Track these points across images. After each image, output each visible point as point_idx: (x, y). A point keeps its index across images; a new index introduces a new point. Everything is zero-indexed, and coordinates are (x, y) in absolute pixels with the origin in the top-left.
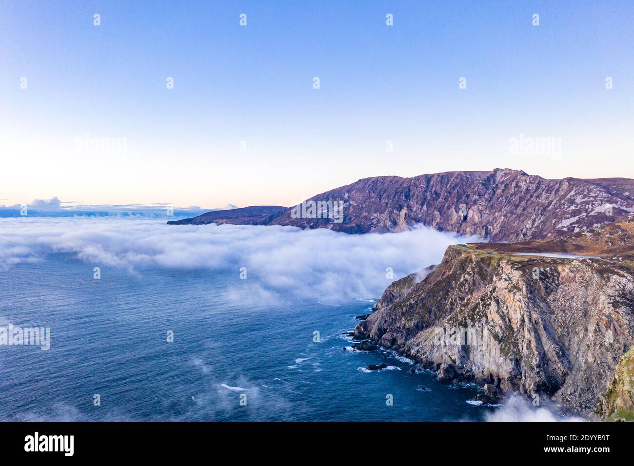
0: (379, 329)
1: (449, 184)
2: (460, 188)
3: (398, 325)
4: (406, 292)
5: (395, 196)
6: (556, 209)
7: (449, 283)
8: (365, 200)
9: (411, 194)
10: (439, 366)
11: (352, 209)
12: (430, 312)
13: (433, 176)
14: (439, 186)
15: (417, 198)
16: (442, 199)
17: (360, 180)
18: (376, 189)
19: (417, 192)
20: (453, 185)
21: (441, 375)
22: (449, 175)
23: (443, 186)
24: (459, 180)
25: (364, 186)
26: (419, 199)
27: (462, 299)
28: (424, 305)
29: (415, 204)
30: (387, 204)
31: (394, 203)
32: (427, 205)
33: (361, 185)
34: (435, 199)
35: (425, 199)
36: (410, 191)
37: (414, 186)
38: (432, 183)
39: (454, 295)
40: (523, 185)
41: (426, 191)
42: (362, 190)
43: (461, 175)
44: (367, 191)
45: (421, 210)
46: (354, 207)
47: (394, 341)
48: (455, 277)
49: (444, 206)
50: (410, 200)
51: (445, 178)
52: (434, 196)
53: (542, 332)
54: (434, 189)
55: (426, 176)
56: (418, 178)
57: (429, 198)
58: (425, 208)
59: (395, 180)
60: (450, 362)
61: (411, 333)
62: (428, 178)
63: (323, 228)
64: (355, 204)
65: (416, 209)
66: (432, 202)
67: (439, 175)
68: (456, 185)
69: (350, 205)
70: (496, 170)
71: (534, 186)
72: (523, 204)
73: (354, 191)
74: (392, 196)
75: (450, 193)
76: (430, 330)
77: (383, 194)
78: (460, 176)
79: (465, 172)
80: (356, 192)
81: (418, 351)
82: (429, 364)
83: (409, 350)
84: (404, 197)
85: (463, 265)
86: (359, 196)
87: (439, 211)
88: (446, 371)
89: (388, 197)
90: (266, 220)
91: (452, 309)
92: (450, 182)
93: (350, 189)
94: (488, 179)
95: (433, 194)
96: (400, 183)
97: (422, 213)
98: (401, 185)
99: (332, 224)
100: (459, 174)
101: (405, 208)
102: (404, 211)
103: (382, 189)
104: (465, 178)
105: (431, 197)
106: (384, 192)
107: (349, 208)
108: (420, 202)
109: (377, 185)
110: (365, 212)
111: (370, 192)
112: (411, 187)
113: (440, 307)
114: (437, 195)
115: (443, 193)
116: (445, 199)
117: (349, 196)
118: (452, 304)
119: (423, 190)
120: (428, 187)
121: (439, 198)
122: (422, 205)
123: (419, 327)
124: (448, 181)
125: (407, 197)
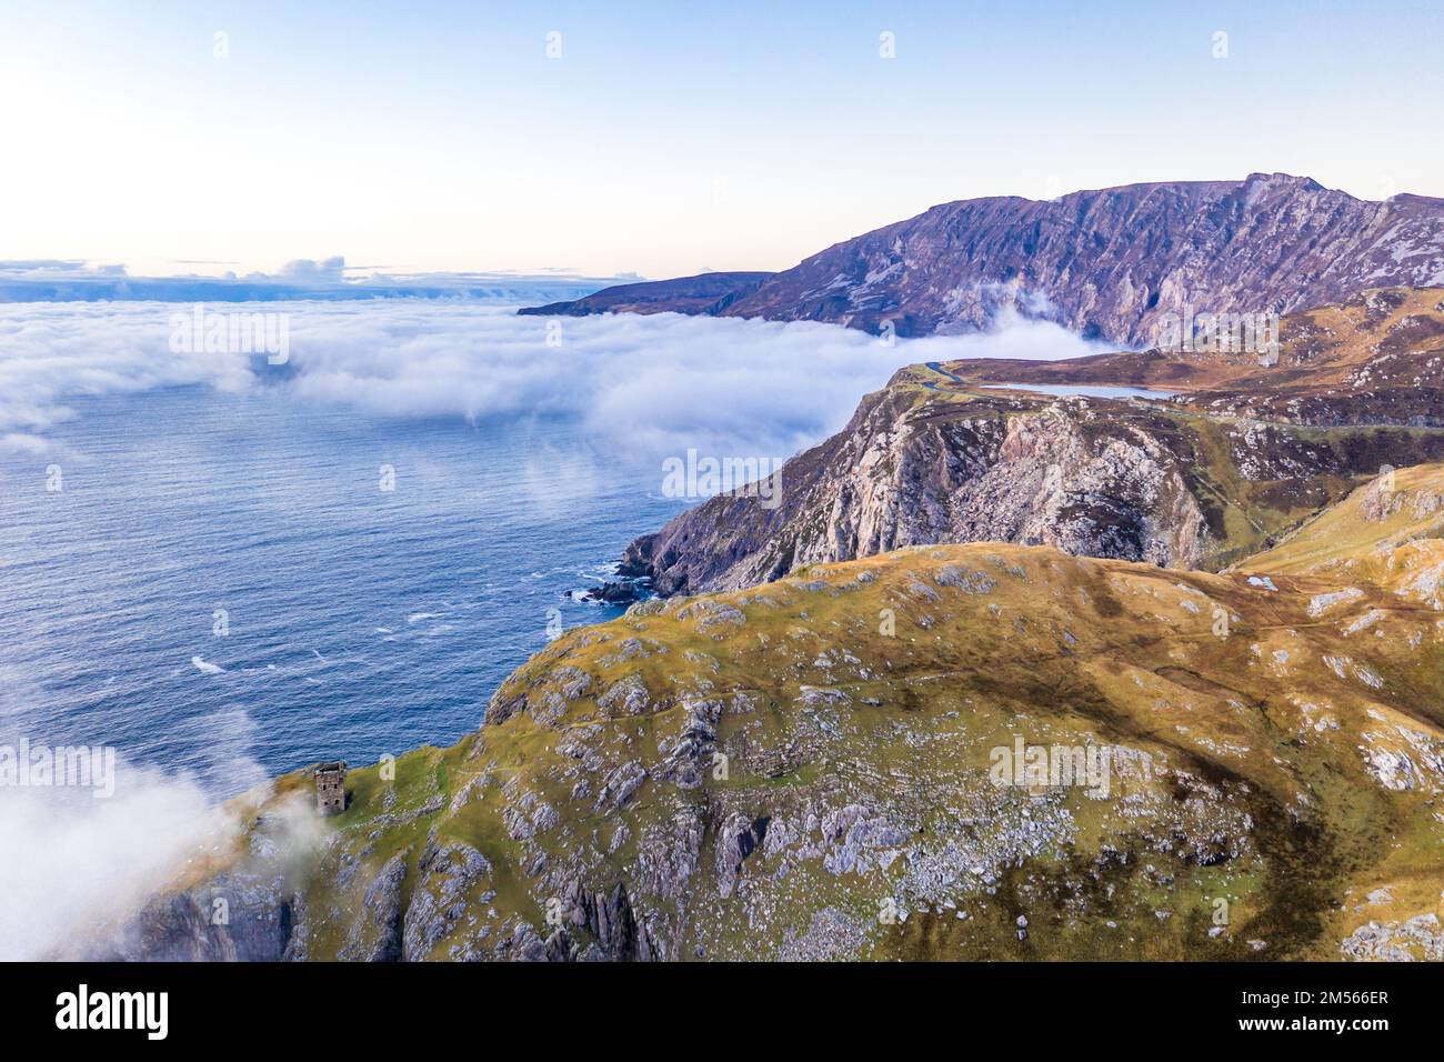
1: (1133, 216)
2: (1157, 226)
5: (1003, 245)
6: (1339, 276)
8: (936, 256)
9: (1041, 239)
11: (906, 278)
13: (1099, 193)
14: (1107, 220)
15: (1052, 250)
16: (1110, 252)
17: (932, 208)
18: (966, 229)
19: (1054, 234)
20: (1141, 217)
22: (1141, 189)
23: (1117, 220)
24: (1158, 204)
25: (940, 223)
26: (1057, 252)
29: (1045, 264)
30: (983, 264)
31: (998, 262)
32: (1071, 269)
33: (934, 219)
34: (1094, 254)
35: (1070, 253)
36: (1038, 234)
37: (1050, 221)
38: (1090, 214)
40: (1301, 214)
41: (1074, 234)
42: (933, 233)
43: (1166, 193)
44: (945, 235)
45: (1055, 282)
46: (912, 273)
49: (1110, 271)
50: (1034, 256)
51: (1122, 199)
52: (1093, 245)
54: (1095, 228)
55: (1082, 193)
57: (1079, 250)
58: (1065, 276)
59: (1012, 205)
62: (1084, 200)
63: (829, 322)
64: (915, 268)
65: (1045, 279)
66: (1085, 262)
67: (1110, 192)
68: (1149, 218)
69: (905, 268)
70: (1255, 177)
71: (1325, 218)
72: (1288, 264)
73: (917, 234)
74: (998, 246)
75: (1131, 238)
77: (979, 242)
78: (1162, 196)
79: (1177, 185)
80: (920, 238)
84: (1022, 249)
86: (923, 246)
87: (1096, 282)
89: (988, 251)
90: (717, 305)
92: (1136, 211)
93: (905, 230)
94: (1227, 201)
95: (1090, 242)
96: (1022, 212)
97: (1058, 288)
98: (1023, 219)
99: (851, 314)
100: (1163, 188)
101: (1021, 275)
102: (1017, 283)
103: (979, 228)
104: (1174, 200)
105: (1084, 247)
106: (982, 236)
107: (899, 276)
108: (1057, 260)
109: (968, 218)
110: (934, 286)
111: (950, 237)
112: (1043, 224)
114: (1100, 241)
115: (1116, 238)
116: (1115, 253)
117: (903, 248)
119: (1068, 231)
120: (1080, 222)
121: (1104, 249)
122: (1060, 268)
124: (1132, 206)
125: (1029, 249)
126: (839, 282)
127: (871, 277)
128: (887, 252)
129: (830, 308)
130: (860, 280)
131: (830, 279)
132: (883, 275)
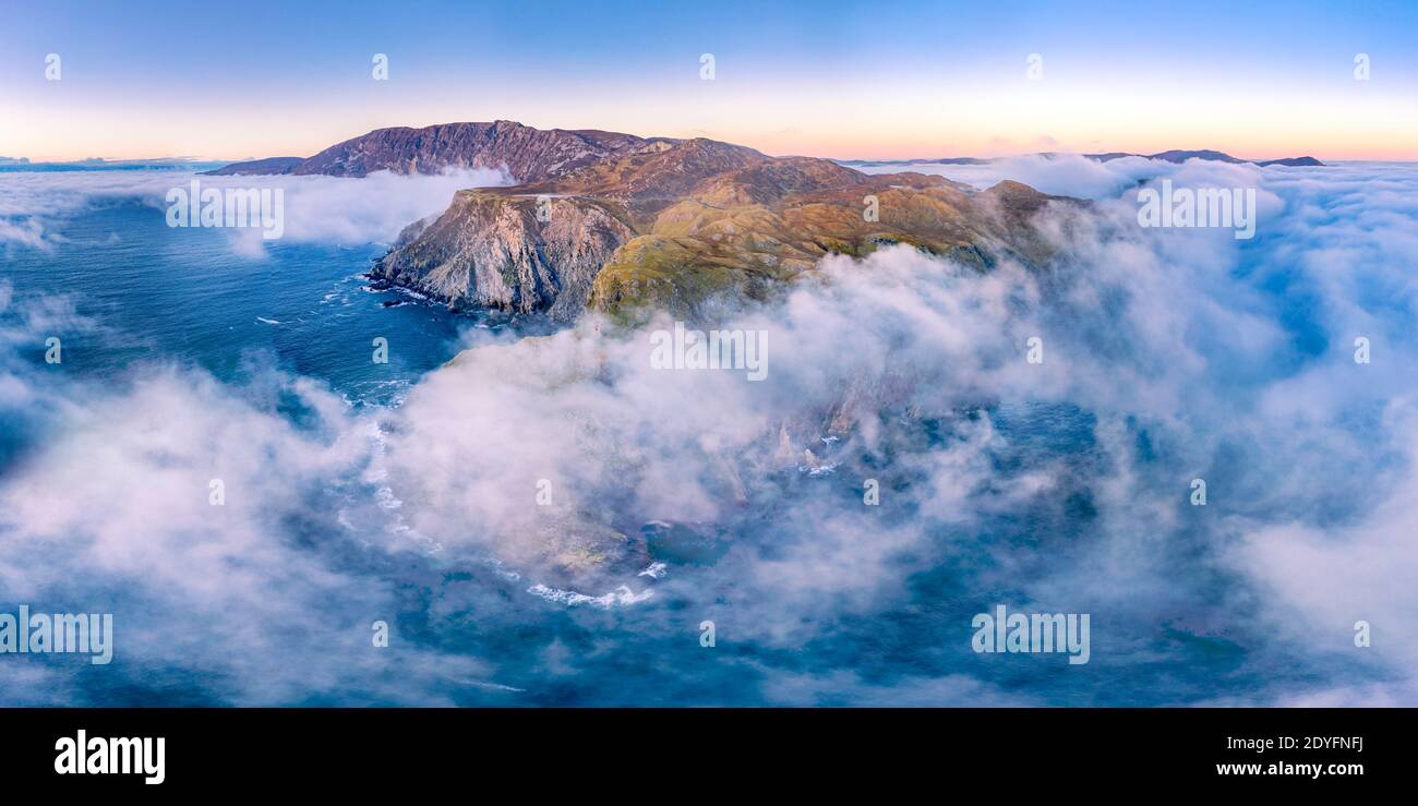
0: (394, 270)
2: (466, 138)
3: (411, 265)
4: (417, 236)
5: (406, 145)
6: (546, 155)
7: (458, 226)
8: (378, 150)
9: (422, 143)
10: (449, 299)
11: (366, 159)
12: (440, 252)
13: (442, 126)
14: (447, 136)
15: (427, 147)
16: (450, 147)
17: (373, 131)
18: (389, 139)
19: (427, 141)
20: (459, 135)
21: (451, 306)
22: (456, 125)
23: (450, 136)
24: (464, 130)
25: (377, 137)
26: (429, 147)
27: (469, 239)
28: (435, 246)
29: (425, 153)
30: (399, 153)
31: (406, 152)
32: (436, 154)
33: (374, 136)
34: (444, 149)
35: (435, 148)
36: (420, 141)
37: (425, 136)
38: (440, 133)
39: (462, 235)
40: (520, 135)
41: (435, 141)
42: (375, 141)
44: (381, 141)
45: (430, 160)
46: (368, 157)
47: (408, 280)
48: (463, 219)
49: (452, 154)
50: (420, 149)
51: (452, 128)
52: (443, 145)
53: (538, 262)
54: (442, 138)
55: (435, 127)
56: (427, 129)
57: (438, 147)
58: (434, 156)
59: (406, 131)
60: (459, 294)
61: (423, 272)
62: (437, 129)
64: (370, 154)
65: (426, 158)
66: (441, 151)
67: (446, 126)
68: (462, 135)
69: (364, 155)
70: (497, 122)
71: (529, 136)
72: (520, 152)
73: (368, 142)
74: (404, 146)
75: (457, 142)
76: (440, 268)
78: (465, 127)
79: (470, 124)
80: (370, 143)
81: (430, 288)
82: (441, 298)
83: (422, 287)
84: (415, 147)
85: (470, 207)
86: (371, 146)
87: (447, 159)
88: (456, 302)
89: (400, 147)
90: (284, 170)
91: (460, 248)
92: (457, 133)
93: (364, 139)
94: (491, 129)
96: (411, 133)
97: (432, 163)
98: (412, 135)
99: (347, 172)
100: (465, 125)
101: (416, 157)
102: (415, 160)
103: (394, 139)
104: (470, 129)
105: (440, 146)
106: (397, 142)
108: (430, 151)
109: (389, 135)
110: (379, 161)
111: (383, 142)
112: (421, 137)
113: (450, 247)
114: (446, 144)
115: (451, 143)
116: (452, 148)
117: (363, 147)
118: (460, 244)
119: (433, 140)
120: (437, 136)
121: (447, 147)
122: (432, 154)
123: (431, 266)
124: (455, 131)
125: (418, 147)
126: (338, 160)
127: (351, 158)
128: (356, 148)
129: (338, 171)
130: (346, 160)
131: (334, 159)
132: (355, 158)
